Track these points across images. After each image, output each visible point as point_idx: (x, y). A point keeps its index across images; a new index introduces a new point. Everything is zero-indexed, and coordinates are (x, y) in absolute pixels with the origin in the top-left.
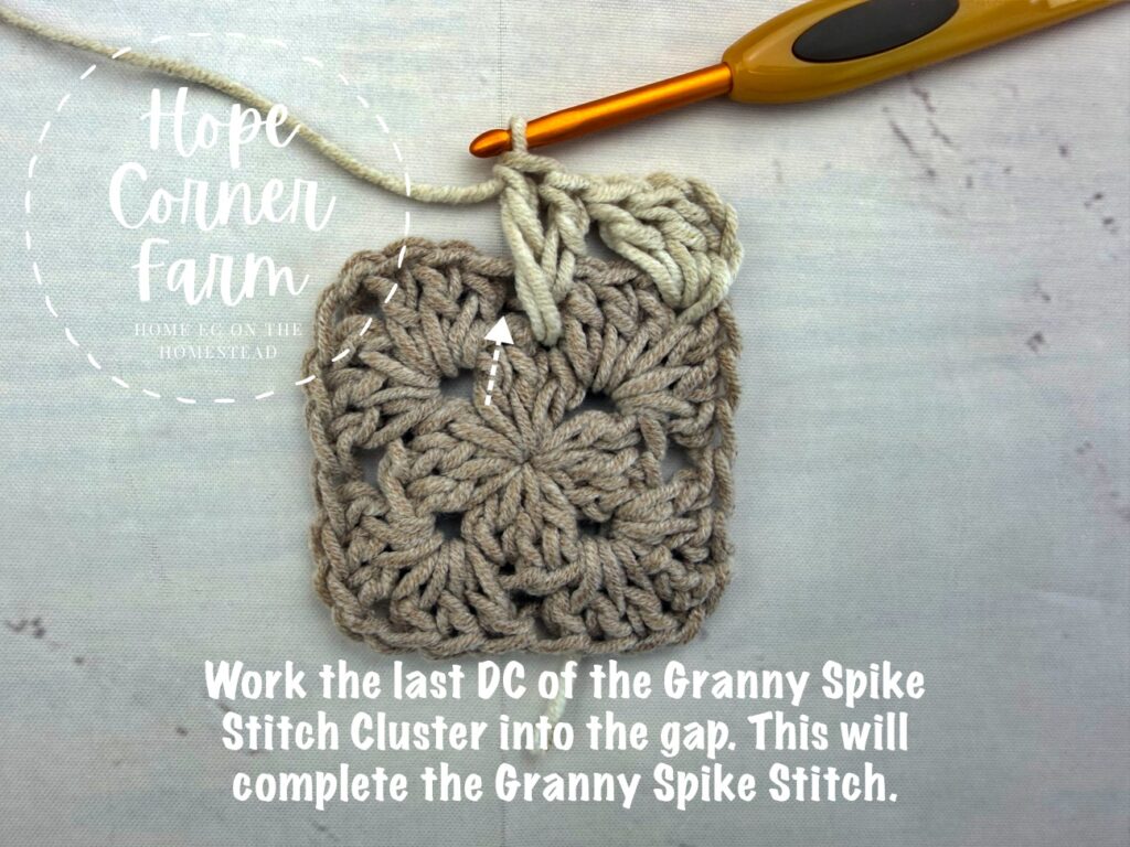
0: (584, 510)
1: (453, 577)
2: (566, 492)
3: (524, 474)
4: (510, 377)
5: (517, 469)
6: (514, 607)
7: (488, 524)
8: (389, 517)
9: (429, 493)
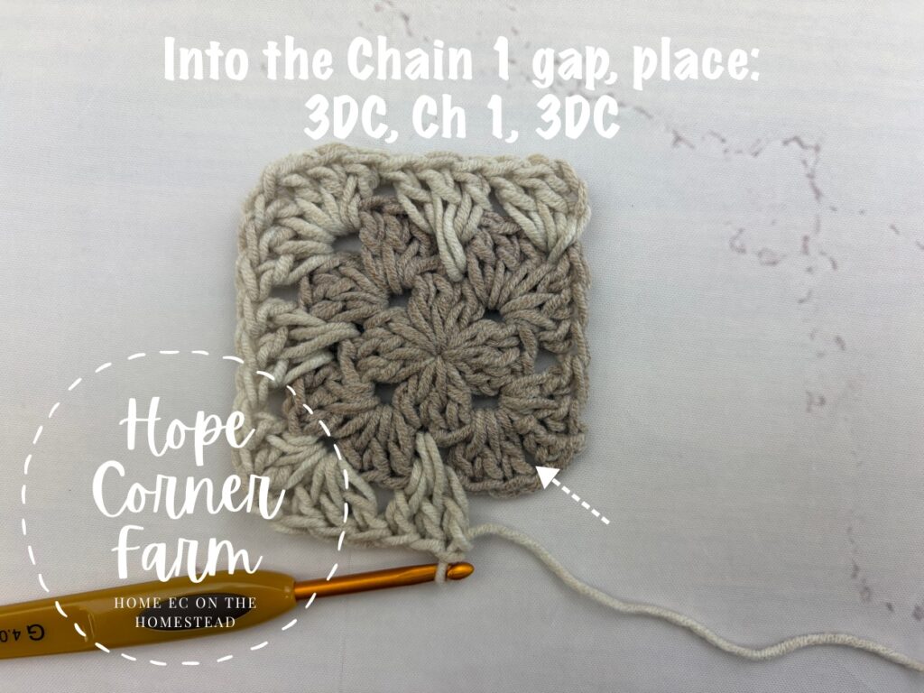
0: (480, 389)
1: (380, 429)
2: (465, 377)
3: (436, 363)
4: (433, 295)
5: (432, 359)
7: (410, 397)
8: (343, 381)
9: (370, 367)
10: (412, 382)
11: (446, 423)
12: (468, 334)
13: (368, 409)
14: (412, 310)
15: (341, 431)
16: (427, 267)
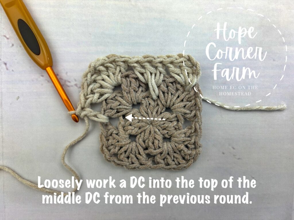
0: (165, 135)
1: (133, 150)
2: (160, 131)
3: (150, 127)
4: (148, 105)
5: (149, 126)
6: (147, 158)
7: (142, 139)
8: (119, 134)
9: (128, 130)
10: (143, 134)
11: (155, 147)
12: (160, 117)
13: (128, 144)
14: (141, 110)
15: (119, 151)
16: (145, 96)
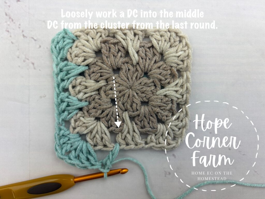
0: (143, 99)
1: (113, 114)
3: (130, 91)
4: (127, 70)
5: (128, 90)
7: (121, 101)
8: (101, 99)
9: (110, 94)
10: (122, 97)
11: (133, 109)
12: (139, 82)
13: (109, 108)
14: (121, 75)
15: (102, 115)
16: (125, 62)
